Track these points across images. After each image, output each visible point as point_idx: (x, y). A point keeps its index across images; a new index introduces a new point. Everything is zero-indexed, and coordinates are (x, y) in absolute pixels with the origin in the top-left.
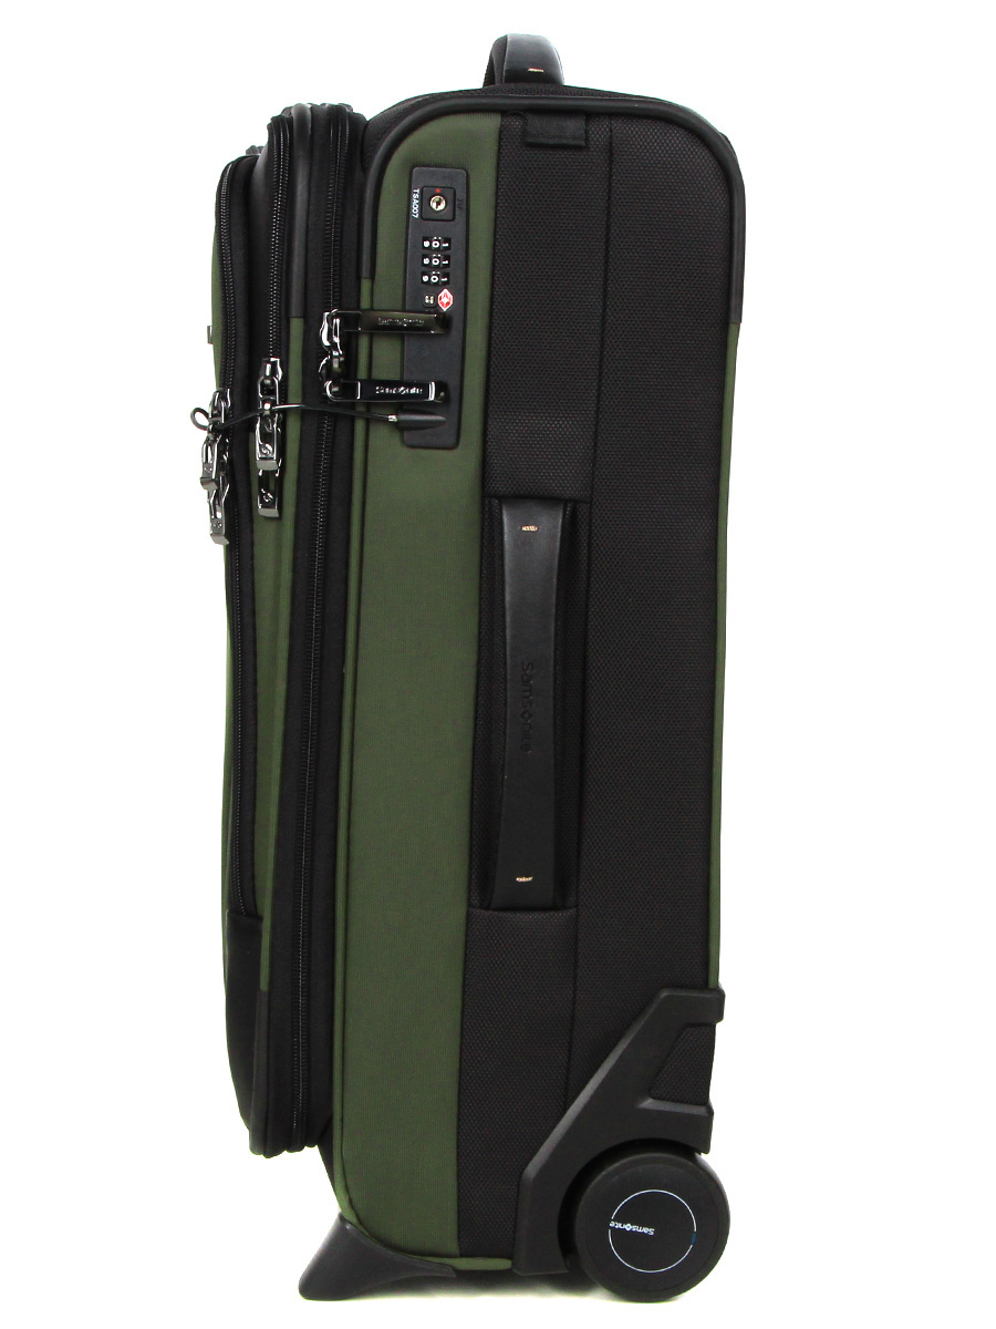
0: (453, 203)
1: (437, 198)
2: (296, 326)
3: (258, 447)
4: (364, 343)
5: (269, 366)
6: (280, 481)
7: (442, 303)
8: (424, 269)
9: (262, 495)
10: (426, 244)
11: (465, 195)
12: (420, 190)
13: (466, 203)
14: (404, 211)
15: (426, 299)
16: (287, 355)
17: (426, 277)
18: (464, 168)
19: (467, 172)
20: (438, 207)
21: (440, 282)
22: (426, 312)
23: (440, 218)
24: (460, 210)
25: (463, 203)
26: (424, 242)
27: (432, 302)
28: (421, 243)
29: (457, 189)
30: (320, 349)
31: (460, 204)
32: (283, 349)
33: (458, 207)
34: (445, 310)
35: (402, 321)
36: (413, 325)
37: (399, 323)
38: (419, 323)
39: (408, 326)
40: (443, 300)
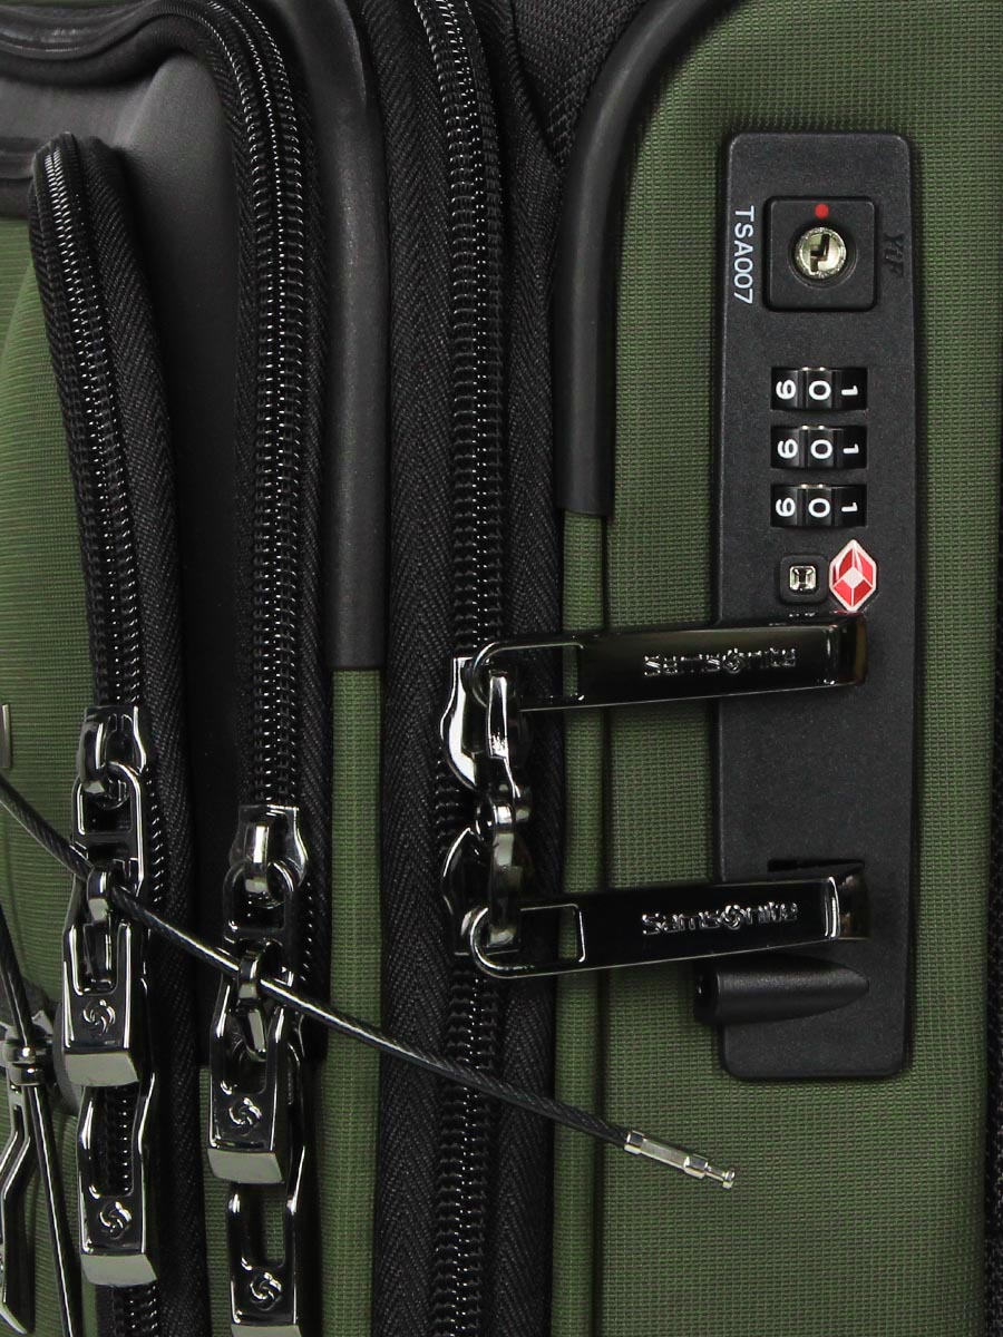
0: (870, 249)
1: (815, 237)
2: (356, 695)
4: (583, 746)
5: (261, 834)
6: (309, 1231)
7: (844, 588)
8: (777, 475)
9: (241, 1278)
10: (787, 391)
11: (908, 221)
12: (760, 209)
13: (914, 247)
14: (703, 283)
15: (792, 577)
16: (327, 790)
17: (789, 505)
18: (900, 131)
19: (911, 144)
20: (821, 265)
21: (837, 518)
22: (790, 622)
23: (827, 301)
24: (893, 271)
25: (901, 248)
26: (780, 384)
27: (811, 585)
28: (770, 389)
29: (884, 202)
30: (444, 797)
31: (893, 253)
32: (313, 771)
33: (888, 262)
34: (852, 609)
35: (721, 657)
36: (762, 667)
37: (714, 666)
38: (780, 658)
39: (743, 671)
40: (844, 578)
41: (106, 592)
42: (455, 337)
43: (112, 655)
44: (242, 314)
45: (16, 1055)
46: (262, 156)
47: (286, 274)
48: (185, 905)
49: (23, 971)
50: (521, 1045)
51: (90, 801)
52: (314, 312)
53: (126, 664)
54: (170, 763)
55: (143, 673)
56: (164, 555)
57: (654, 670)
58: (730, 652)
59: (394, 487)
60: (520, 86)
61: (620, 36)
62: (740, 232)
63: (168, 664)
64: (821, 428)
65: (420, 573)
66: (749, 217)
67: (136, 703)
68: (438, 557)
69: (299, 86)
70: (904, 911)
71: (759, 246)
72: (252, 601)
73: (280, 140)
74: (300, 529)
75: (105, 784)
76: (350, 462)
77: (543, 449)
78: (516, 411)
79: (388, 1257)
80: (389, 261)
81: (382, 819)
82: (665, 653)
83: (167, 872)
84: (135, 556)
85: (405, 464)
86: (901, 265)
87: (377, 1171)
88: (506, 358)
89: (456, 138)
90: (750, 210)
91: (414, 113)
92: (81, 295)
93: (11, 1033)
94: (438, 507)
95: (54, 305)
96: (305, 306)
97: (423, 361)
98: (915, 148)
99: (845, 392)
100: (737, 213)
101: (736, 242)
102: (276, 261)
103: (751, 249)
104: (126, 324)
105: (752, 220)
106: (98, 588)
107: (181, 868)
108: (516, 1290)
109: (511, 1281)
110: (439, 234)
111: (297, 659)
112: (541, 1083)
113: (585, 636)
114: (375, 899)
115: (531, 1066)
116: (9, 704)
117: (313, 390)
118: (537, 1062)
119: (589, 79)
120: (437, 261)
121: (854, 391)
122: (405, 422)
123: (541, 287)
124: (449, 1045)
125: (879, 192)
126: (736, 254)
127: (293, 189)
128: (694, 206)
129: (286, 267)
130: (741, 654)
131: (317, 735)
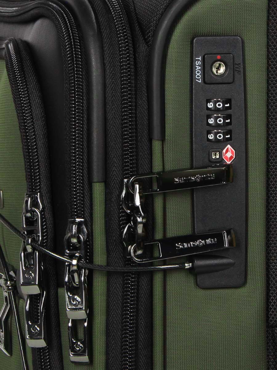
0: (231, 67)
1: (217, 64)
2: (98, 189)
3: (67, 299)
6: (90, 330)
7: (226, 157)
8: (208, 128)
9: (72, 344)
10: (211, 105)
11: (241, 59)
12: (202, 57)
13: (243, 66)
14: (188, 77)
15: (213, 155)
16: (91, 214)
17: (212, 136)
18: (239, 35)
19: (242, 39)
20: (219, 72)
21: (225, 139)
22: (213, 167)
23: (221, 81)
24: (238, 73)
25: (240, 67)
26: (209, 104)
27: (218, 157)
28: (206, 105)
29: (235, 54)
30: (122, 216)
31: (238, 68)
32: (87, 209)
33: (236, 70)
34: (229, 163)
35: (195, 177)
36: (206, 179)
37: (193, 180)
38: (210, 177)
39: (201, 181)
40: (226, 155)
41: (30, 162)
42: (122, 93)
43: (32, 179)
44: (65, 88)
45: (6, 283)
46: (69, 46)
47: (77, 77)
48: (52, 245)
49: (7, 260)
50: (144, 281)
51: (27, 218)
52: (84, 87)
53: (36, 181)
54: (48, 208)
55: (40, 184)
56: (45, 152)
57: (177, 181)
58: (197, 176)
59: (107, 133)
60: (137, 25)
61: (164, 11)
62: (197, 63)
63: (47, 181)
64: (220, 115)
65: (114, 156)
66: (199, 59)
67: (39, 192)
68: (119, 152)
69: (79, 26)
70: (244, 243)
71: (202, 67)
72: (70, 165)
73: (74, 41)
74: (82, 145)
75: (31, 214)
76: (95, 127)
77: (146, 122)
78: (139, 112)
79: (110, 338)
80: (105, 73)
81: (106, 222)
82: (180, 177)
83: (47, 237)
84: (38, 153)
85: (110, 127)
86: (240, 71)
87: (106, 315)
88: (136, 98)
89: (121, 40)
90: (199, 58)
91: (110, 33)
92: (21, 83)
93: (4, 277)
94: (119, 139)
95: (14, 86)
96: (82, 86)
97: (114, 100)
98: (243, 40)
99: (226, 105)
100: (196, 58)
101: (196, 66)
102: (74, 74)
103: (200, 68)
104: (33, 91)
105: (200, 60)
106: (28, 161)
107: (51, 235)
108: (144, 346)
109: (142, 343)
110: (117, 66)
111: (83, 180)
112: (149, 291)
113: (158, 173)
114: (104, 243)
115: (146, 286)
116: (2, 191)
117: (85, 108)
118: (148, 285)
119: (156, 23)
120: (117, 73)
121: (228, 105)
122: (110, 116)
123: (144, 79)
124: (125, 282)
125: (234, 52)
126: (196, 69)
127: (78, 54)
128: (185, 57)
129: (77, 75)
130: (200, 176)
131: (88, 200)
